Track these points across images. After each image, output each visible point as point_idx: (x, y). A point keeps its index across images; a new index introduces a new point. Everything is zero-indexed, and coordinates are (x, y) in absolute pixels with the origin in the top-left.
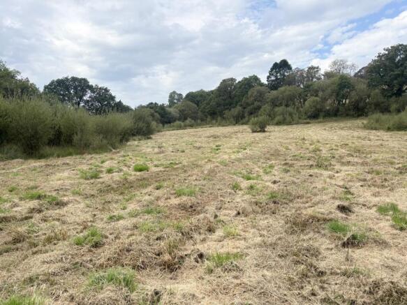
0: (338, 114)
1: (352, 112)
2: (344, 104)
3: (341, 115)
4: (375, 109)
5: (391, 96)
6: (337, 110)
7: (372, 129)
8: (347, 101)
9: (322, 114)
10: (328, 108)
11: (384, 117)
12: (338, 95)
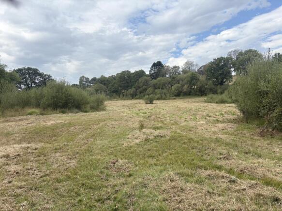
0: (191, 94)
1: (198, 93)
2: (194, 89)
3: (192, 95)
4: (210, 92)
5: (217, 85)
6: (191, 92)
7: (209, 102)
8: (196, 87)
9: (182, 94)
10: (185, 90)
11: (215, 96)
12: (190, 83)
